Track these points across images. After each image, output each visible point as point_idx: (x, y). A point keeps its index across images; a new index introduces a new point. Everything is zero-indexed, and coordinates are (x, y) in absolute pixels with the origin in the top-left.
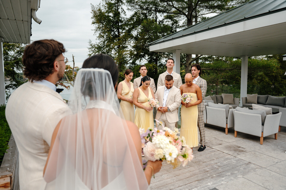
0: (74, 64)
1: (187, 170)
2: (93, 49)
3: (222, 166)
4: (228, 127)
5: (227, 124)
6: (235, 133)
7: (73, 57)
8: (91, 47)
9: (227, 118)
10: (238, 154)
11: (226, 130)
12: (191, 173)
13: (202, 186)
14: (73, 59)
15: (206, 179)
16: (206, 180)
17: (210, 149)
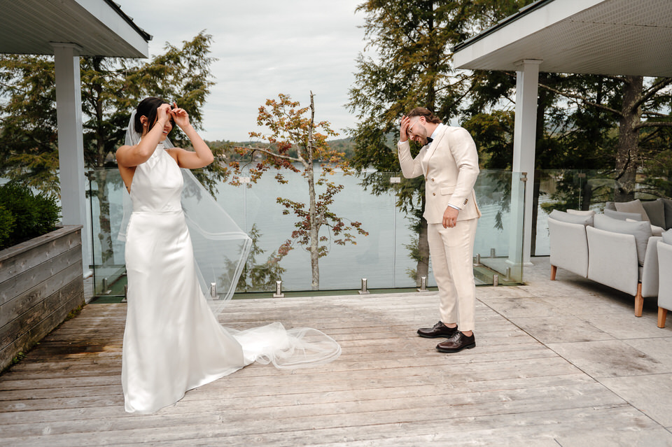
0: (313, 113)
1: (407, 392)
2: (367, 76)
3: (524, 399)
4: (644, 294)
5: (639, 282)
6: (660, 312)
7: (312, 97)
8: (362, 71)
9: (640, 265)
10: (615, 374)
11: (638, 303)
12: (411, 400)
13: (400, 439)
14: (312, 101)
15: (436, 423)
16: (434, 425)
17: (539, 348)
